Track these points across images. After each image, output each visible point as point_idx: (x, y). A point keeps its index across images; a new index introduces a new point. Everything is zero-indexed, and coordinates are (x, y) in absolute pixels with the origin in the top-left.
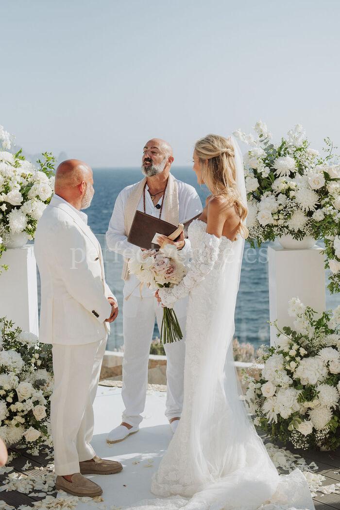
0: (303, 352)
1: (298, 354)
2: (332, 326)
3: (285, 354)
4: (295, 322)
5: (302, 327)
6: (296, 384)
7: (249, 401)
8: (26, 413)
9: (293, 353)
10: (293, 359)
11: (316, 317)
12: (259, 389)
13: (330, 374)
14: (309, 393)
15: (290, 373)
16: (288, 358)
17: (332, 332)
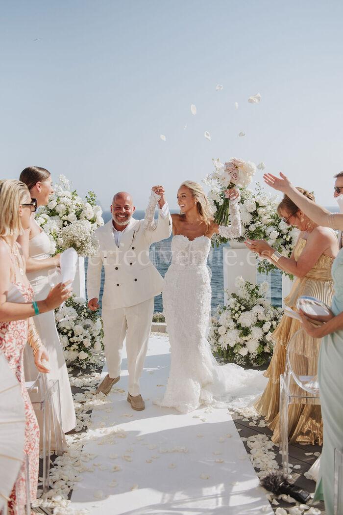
0: (243, 308)
1: (240, 309)
2: (260, 293)
3: (232, 310)
4: (239, 291)
5: (243, 294)
6: (238, 327)
7: (211, 337)
8: (79, 343)
9: (237, 309)
10: (237, 312)
11: (252, 288)
12: (217, 330)
13: (258, 321)
14: (246, 332)
15: (235, 321)
16: (234, 312)
17: (260, 297)
